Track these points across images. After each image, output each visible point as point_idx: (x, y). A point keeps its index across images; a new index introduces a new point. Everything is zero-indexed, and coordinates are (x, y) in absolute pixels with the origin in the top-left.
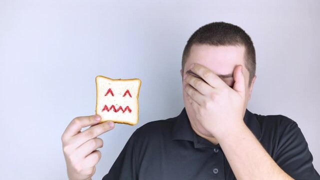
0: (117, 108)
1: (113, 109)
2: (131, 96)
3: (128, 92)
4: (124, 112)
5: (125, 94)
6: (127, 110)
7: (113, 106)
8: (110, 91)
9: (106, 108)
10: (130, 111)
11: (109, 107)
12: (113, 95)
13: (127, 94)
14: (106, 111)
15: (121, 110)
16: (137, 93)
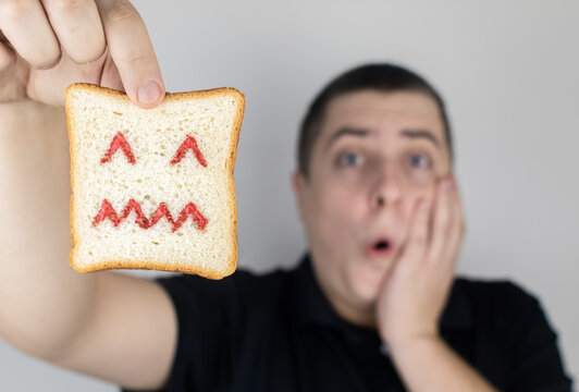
0: (148, 210)
1: (132, 216)
2: (204, 164)
3: (190, 144)
4: (176, 225)
5: (180, 155)
6: (190, 221)
7: (133, 206)
8: (120, 143)
9: (107, 213)
10: (201, 222)
11: (119, 208)
12: (132, 159)
13: (190, 154)
14: (107, 224)
15: (164, 220)
16: (227, 146)
